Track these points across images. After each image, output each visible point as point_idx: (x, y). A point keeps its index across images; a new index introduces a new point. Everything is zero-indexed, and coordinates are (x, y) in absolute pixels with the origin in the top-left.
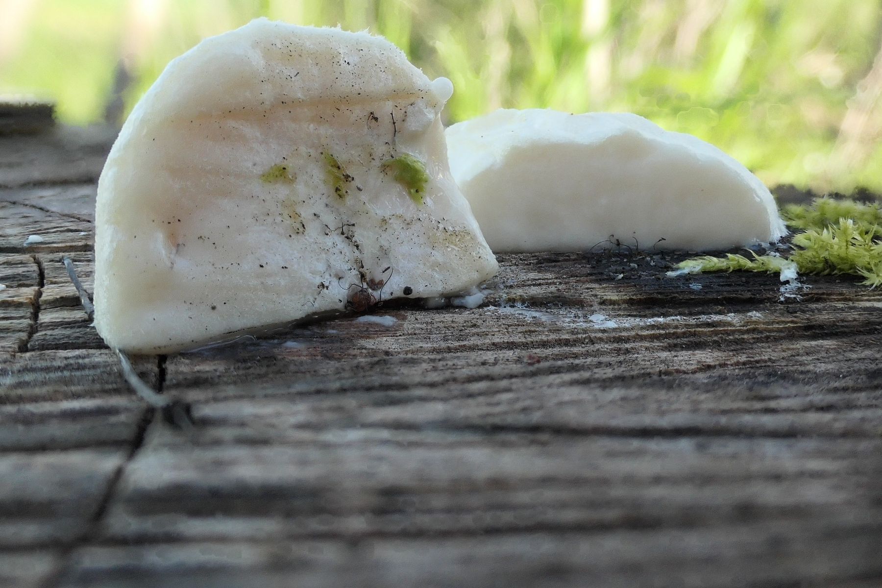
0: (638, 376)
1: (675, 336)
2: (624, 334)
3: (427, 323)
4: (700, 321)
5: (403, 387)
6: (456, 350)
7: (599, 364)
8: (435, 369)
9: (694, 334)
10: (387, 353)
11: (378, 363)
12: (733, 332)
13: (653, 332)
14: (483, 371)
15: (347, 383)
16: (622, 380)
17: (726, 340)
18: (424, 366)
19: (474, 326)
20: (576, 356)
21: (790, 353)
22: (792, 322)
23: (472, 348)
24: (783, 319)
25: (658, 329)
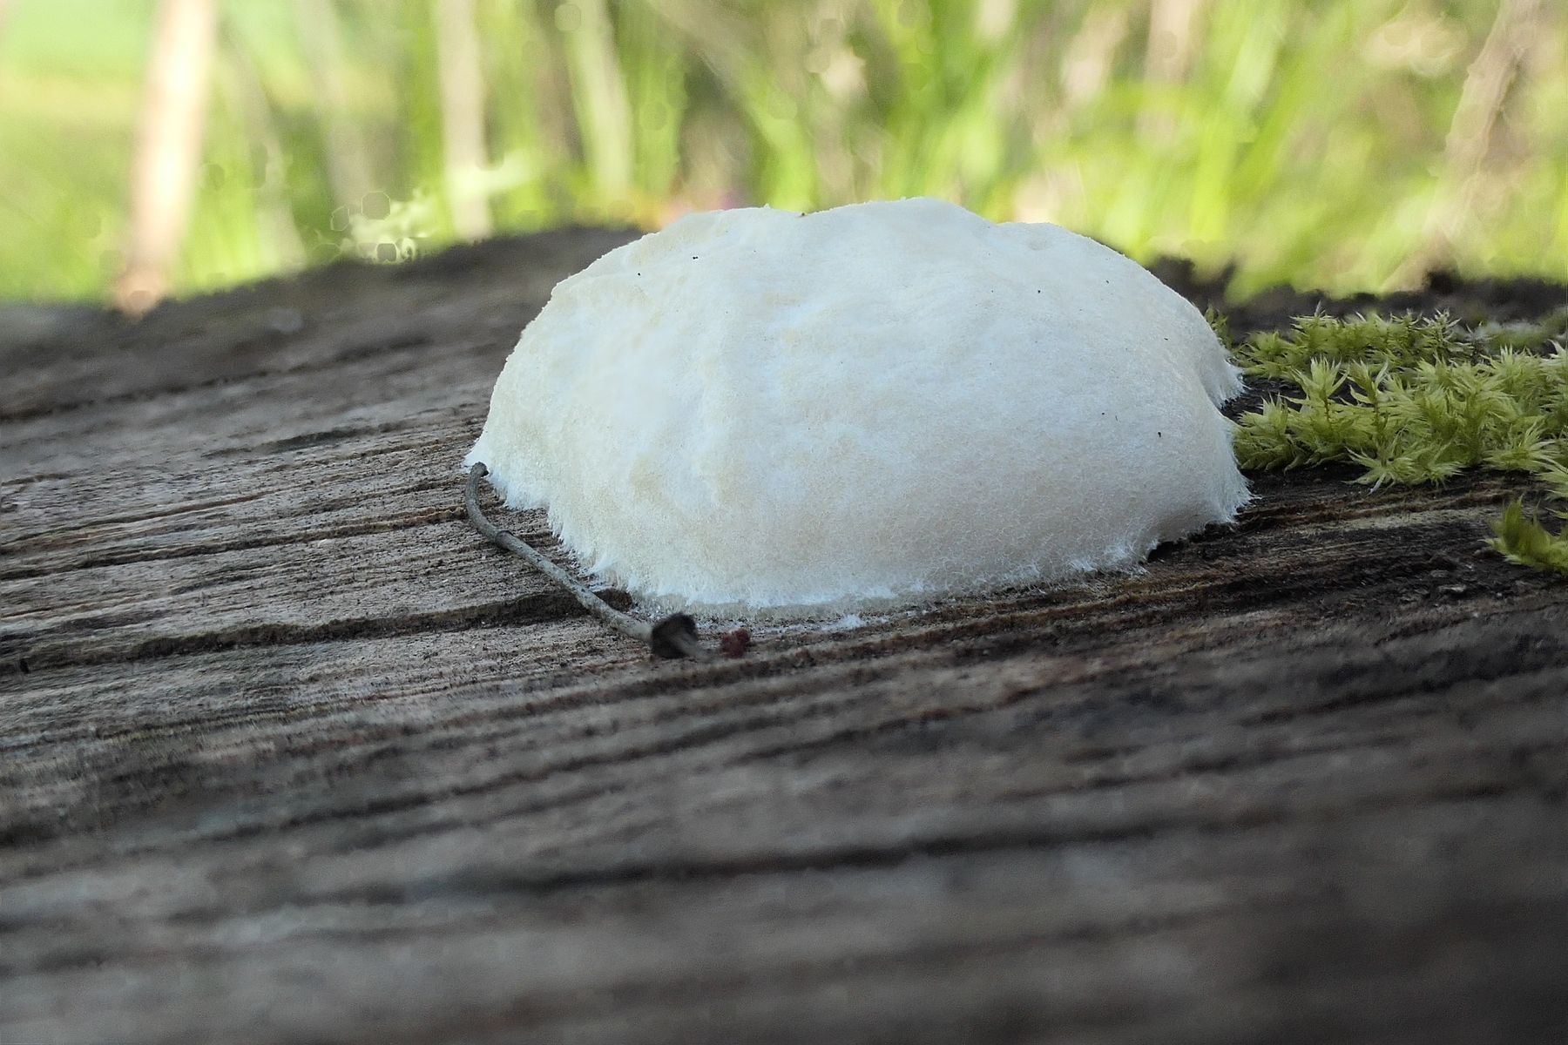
0: (884, 728)
1: (974, 631)
2: (876, 639)
3: (505, 655)
4: (1027, 596)
5: (422, 800)
6: (546, 708)
7: (812, 712)
8: (493, 754)
9: (1011, 624)
10: (408, 730)
11: (380, 755)
12: (1088, 612)
13: (932, 628)
14: (578, 750)
15: (310, 806)
16: (846, 739)
17: (1068, 631)
18: (474, 750)
19: (593, 652)
20: (773, 697)
21: (1186, 645)
22: (1205, 578)
23: (575, 702)
24: (1188, 574)
25: (942, 621)
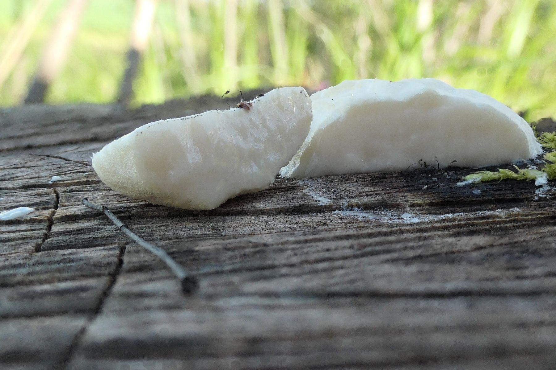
0: (432, 255)
1: (459, 226)
2: (424, 226)
3: (293, 224)
4: (477, 216)
5: (273, 267)
6: (311, 241)
7: (405, 248)
8: (295, 255)
9: (473, 225)
10: (265, 245)
11: (258, 252)
12: (500, 222)
13: (444, 224)
14: (327, 255)
15: (236, 266)
16: (419, 258)
17: (494, 228)
18: (289, 253)
19: (324, 224)
20: (391, 242)
21: (539, 236)
22: (542, 214)
23: (321, 240)
24: (535, 212)
25: (447, 222)
